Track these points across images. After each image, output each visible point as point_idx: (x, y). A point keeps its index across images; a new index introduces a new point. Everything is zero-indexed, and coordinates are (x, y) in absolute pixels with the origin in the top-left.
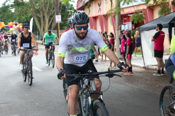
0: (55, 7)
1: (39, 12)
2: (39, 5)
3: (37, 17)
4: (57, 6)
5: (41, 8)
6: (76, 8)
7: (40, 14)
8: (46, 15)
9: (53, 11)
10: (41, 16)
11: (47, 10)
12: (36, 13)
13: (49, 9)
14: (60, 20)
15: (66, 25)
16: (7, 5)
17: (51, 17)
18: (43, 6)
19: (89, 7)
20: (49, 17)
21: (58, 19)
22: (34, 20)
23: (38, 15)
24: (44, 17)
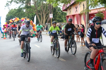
0: (49, 9)
1: (40, 12)
2: (40, 8)
3: (39, 15)
4: (50, 8)
5: (41, 10)
6: (62, 10)
7: (40, 13)
8: (44, 14)
9: (48, 12)
10: (41, 14)
11: (45, 11)
12: (38, 12)
13: (46, 10)
14: (52, 17)
15: (56, 20)
16: (21, 7)
17: (47, 15)
18: (42, 8)
19: (70, 9)
20: (45, 15)
21: (51, 16)
22: (37, 17)
23: (40, 14)
24: (43, 15)
